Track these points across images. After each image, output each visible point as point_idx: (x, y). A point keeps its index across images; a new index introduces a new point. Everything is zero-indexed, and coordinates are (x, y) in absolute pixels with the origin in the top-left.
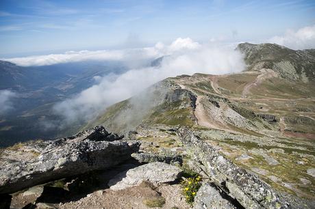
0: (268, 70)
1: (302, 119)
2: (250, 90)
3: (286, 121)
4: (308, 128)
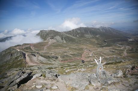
0: (52, 40)
1: (66, 55)
2: (47, 48)
3: (61, 57)
4: (68, 58)
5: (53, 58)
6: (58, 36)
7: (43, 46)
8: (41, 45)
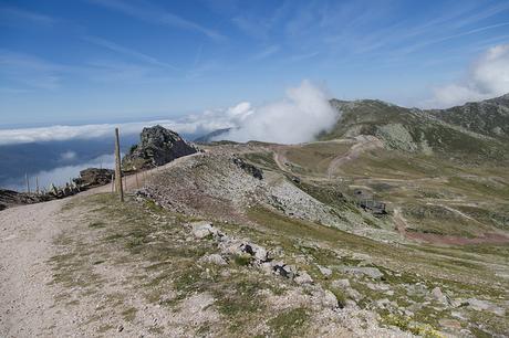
0: (369, 137)
1: (432, 210)
2: (340, 167)
3: (405, 213)
4: (446, 226)
5: (361, 210)
6: (399, 126)
7: (324, 156)
8: (316, 154)
